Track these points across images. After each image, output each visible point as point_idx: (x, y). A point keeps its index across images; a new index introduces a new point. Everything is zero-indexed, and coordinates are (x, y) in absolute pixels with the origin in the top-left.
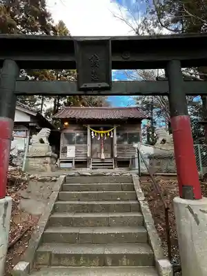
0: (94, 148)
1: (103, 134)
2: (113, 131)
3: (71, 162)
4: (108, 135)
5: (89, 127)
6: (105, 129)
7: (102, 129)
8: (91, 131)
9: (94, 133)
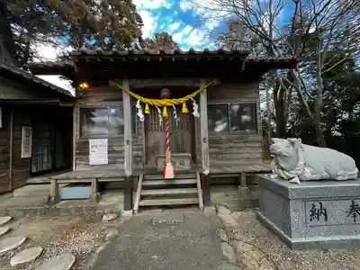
0: (152, 142)
1: (170, 108)
2: (197, 99)
3: (89, 184)
4: (185, 110)
5: (125, 87)
6: (176, 93)
7: (165, 92)
8: (133, 100)
9: (143, 105)
